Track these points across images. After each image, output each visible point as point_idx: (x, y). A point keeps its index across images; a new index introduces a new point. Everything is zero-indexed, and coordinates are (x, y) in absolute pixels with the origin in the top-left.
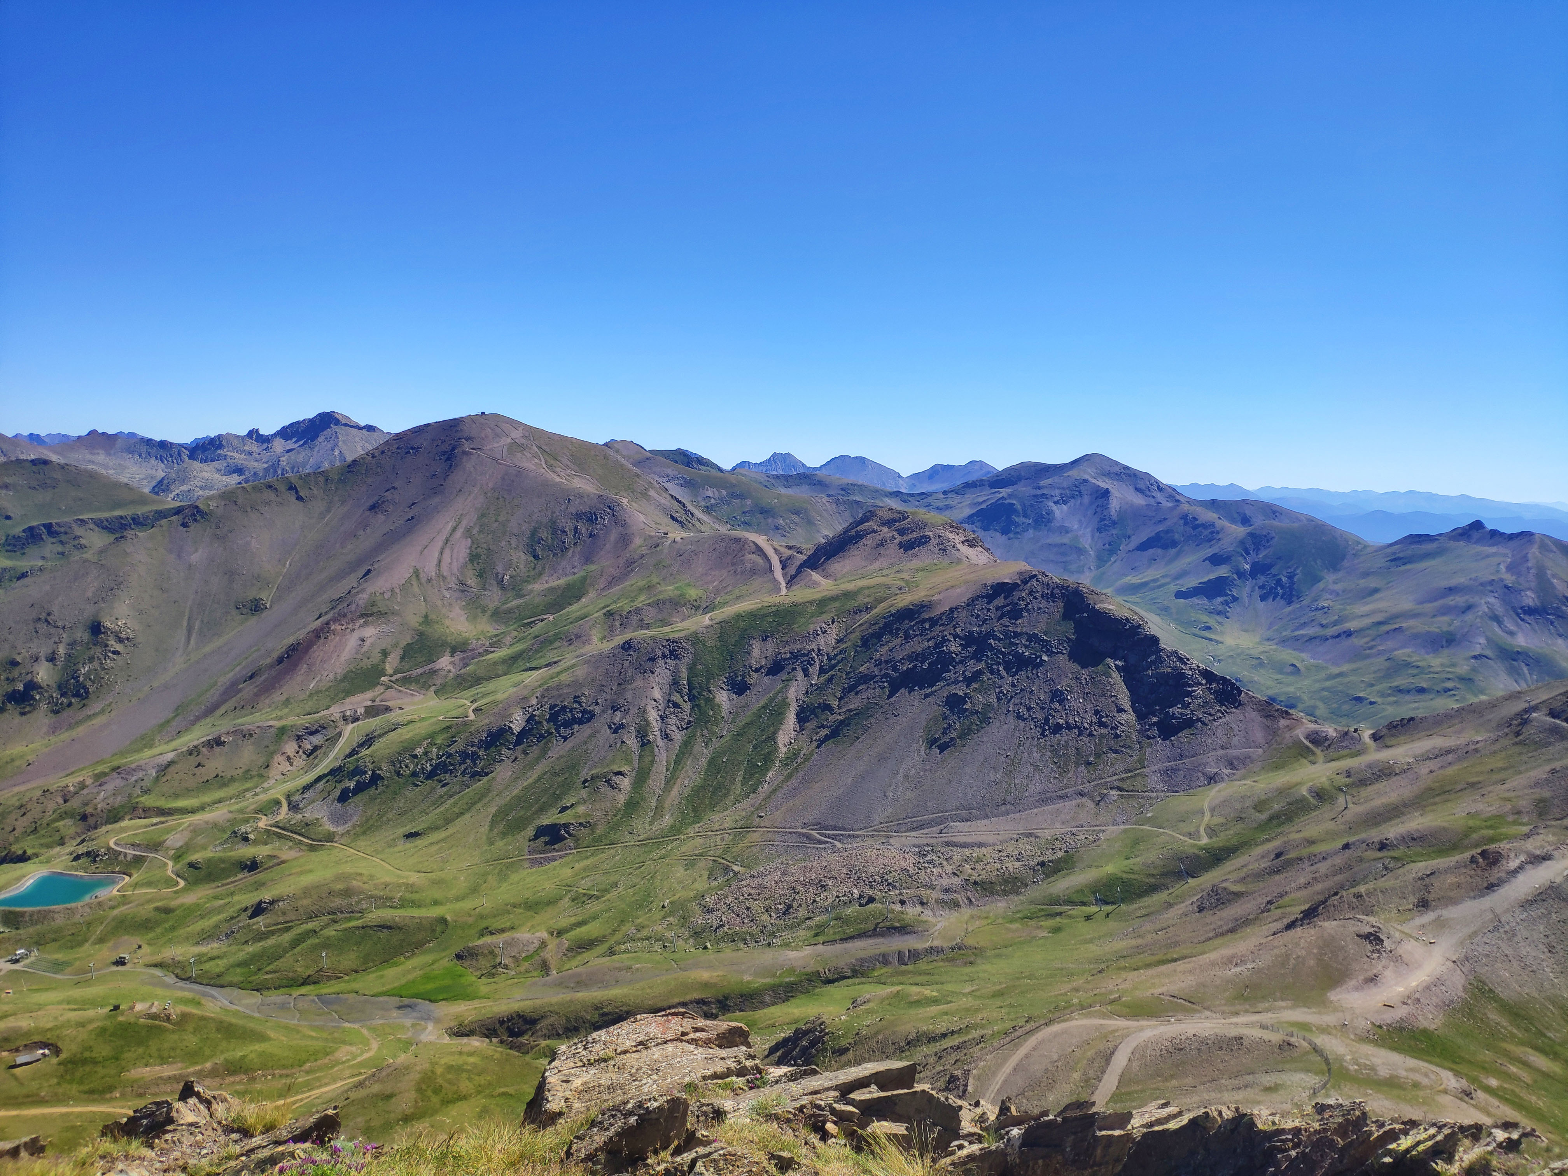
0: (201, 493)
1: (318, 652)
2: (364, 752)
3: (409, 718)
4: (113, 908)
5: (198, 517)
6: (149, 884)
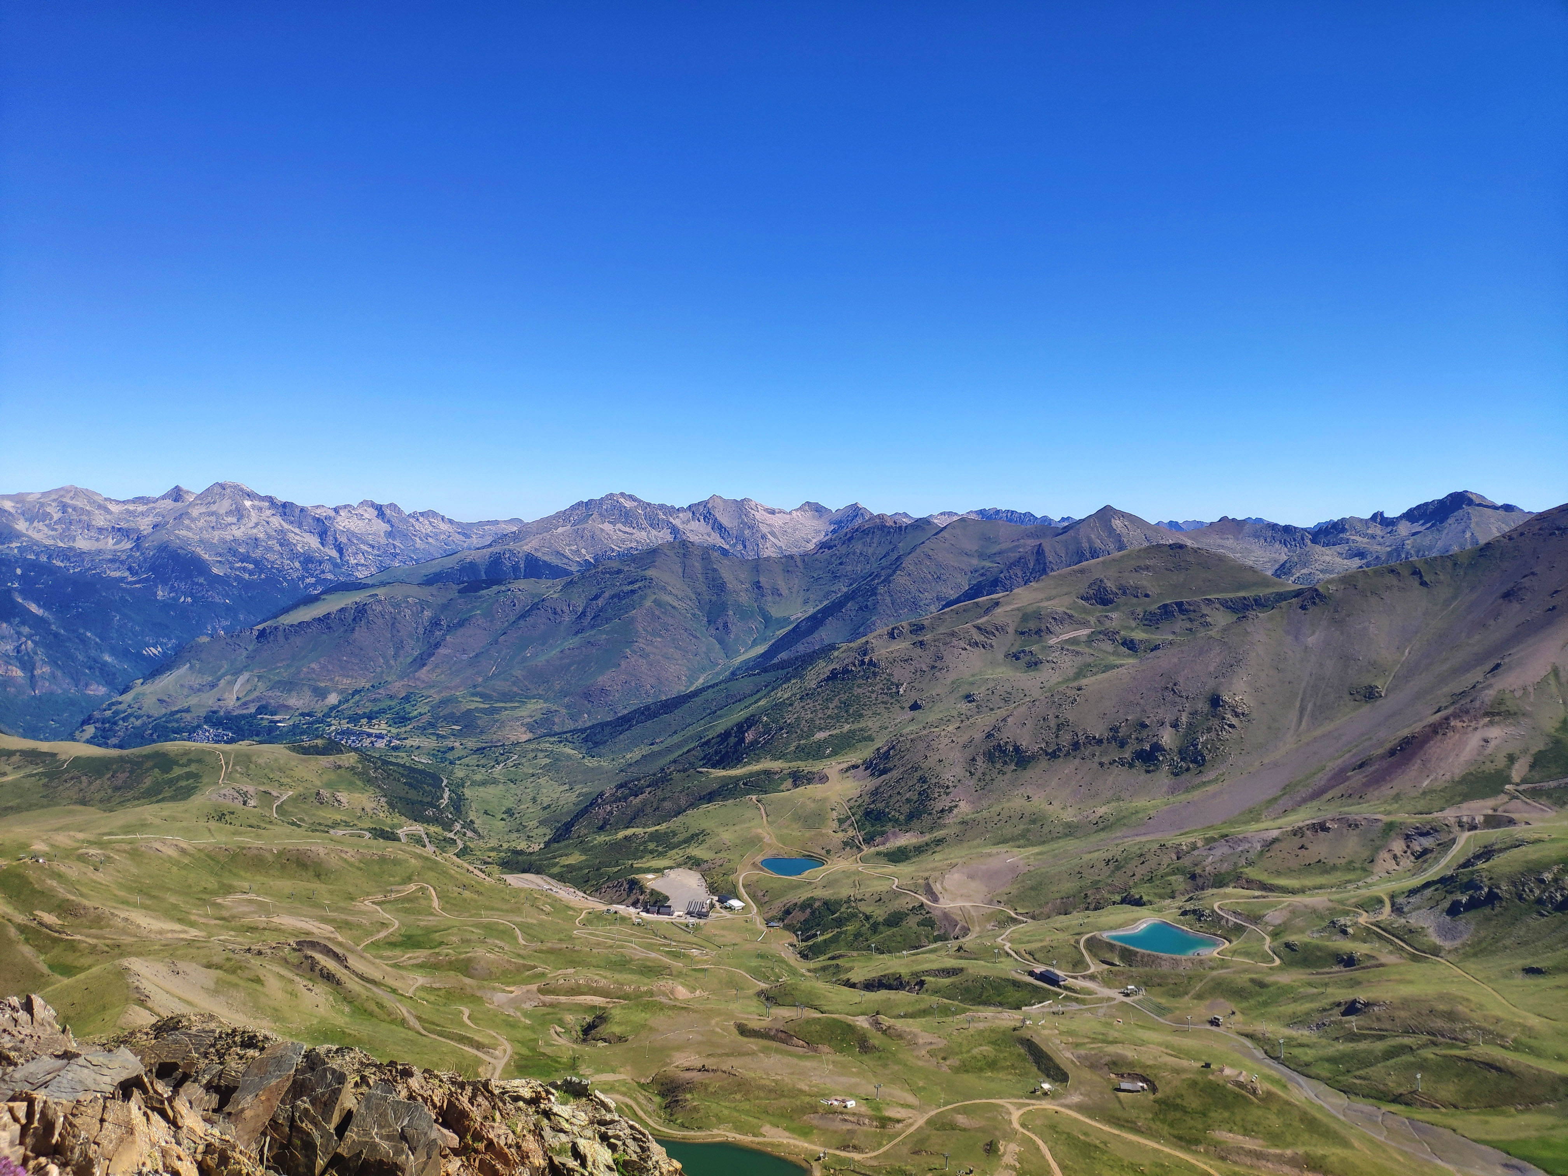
0: (1321, 576)
1: (1434, 748)
2: (1481, 865)
3: (1536, 836)
4: (1212, 968)
5: (1317, 601)
6: (1247, 954)
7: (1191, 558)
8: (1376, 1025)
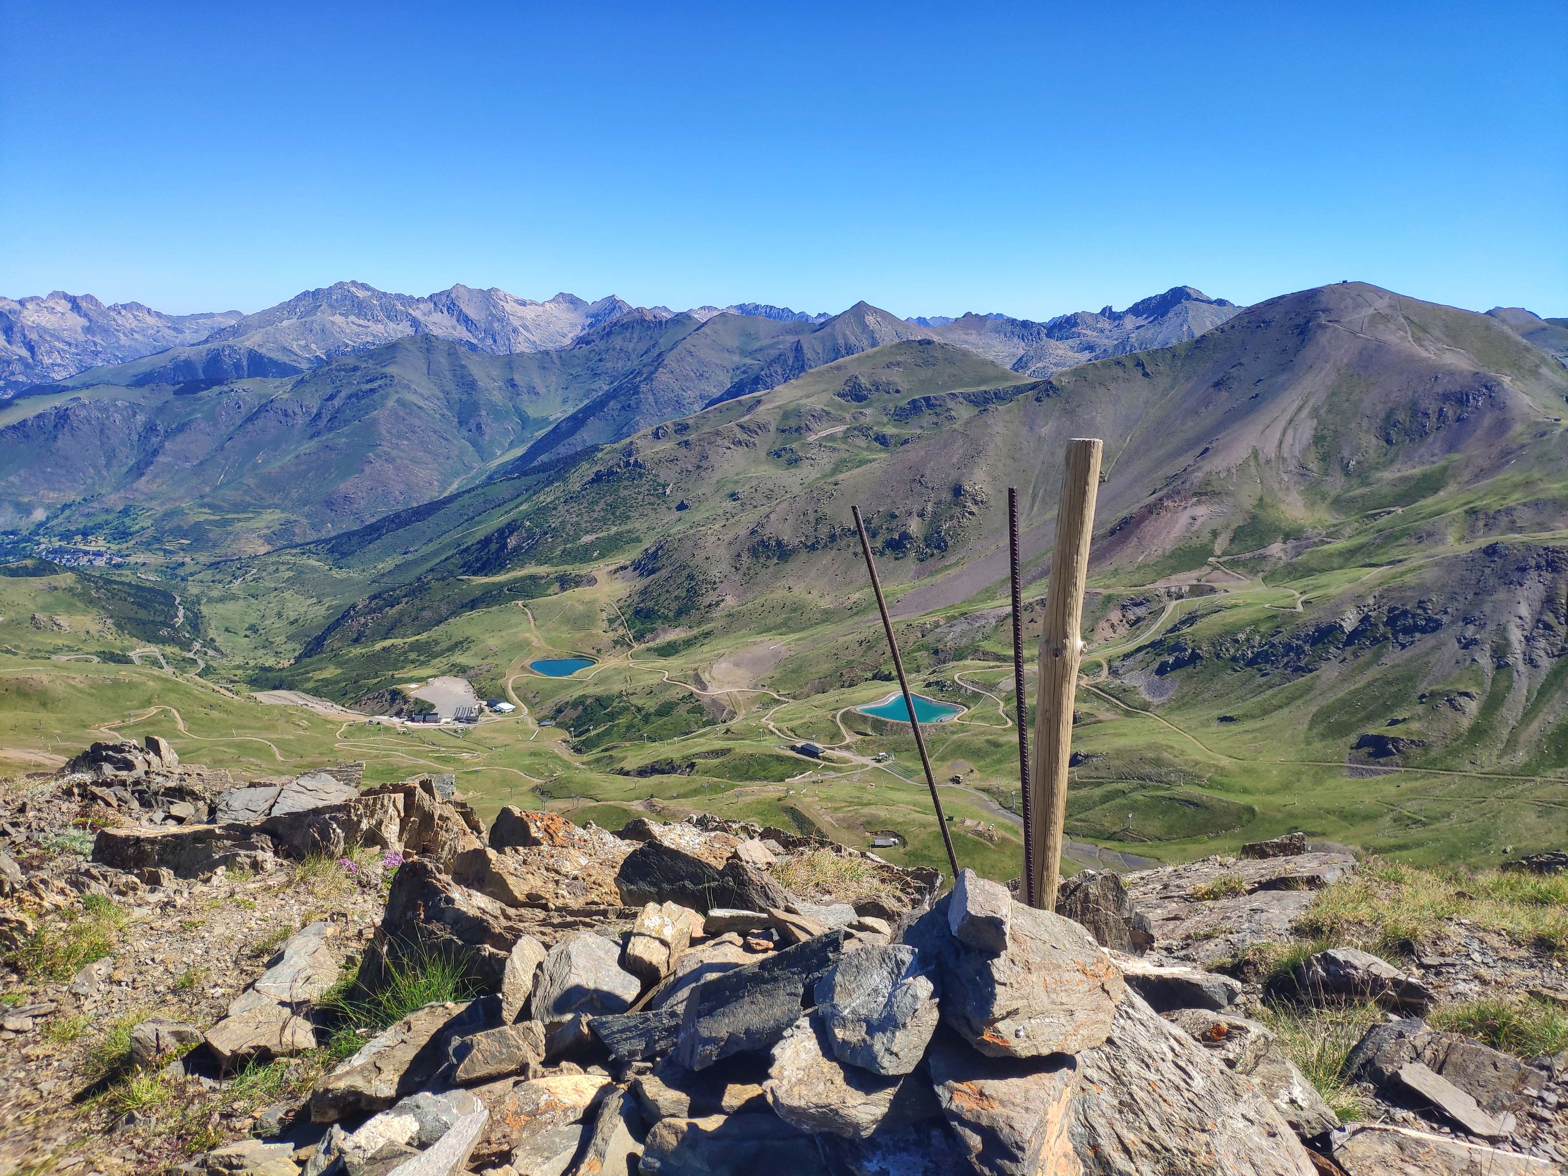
0: (1055, 369)
1: (1149, 527)
2: (1186, 630)
3: (1233, 602)
4: (953, 733)
5: (1051, 393)
6: (983, 718)
7: (938, 354)
8: (1094, 774)
